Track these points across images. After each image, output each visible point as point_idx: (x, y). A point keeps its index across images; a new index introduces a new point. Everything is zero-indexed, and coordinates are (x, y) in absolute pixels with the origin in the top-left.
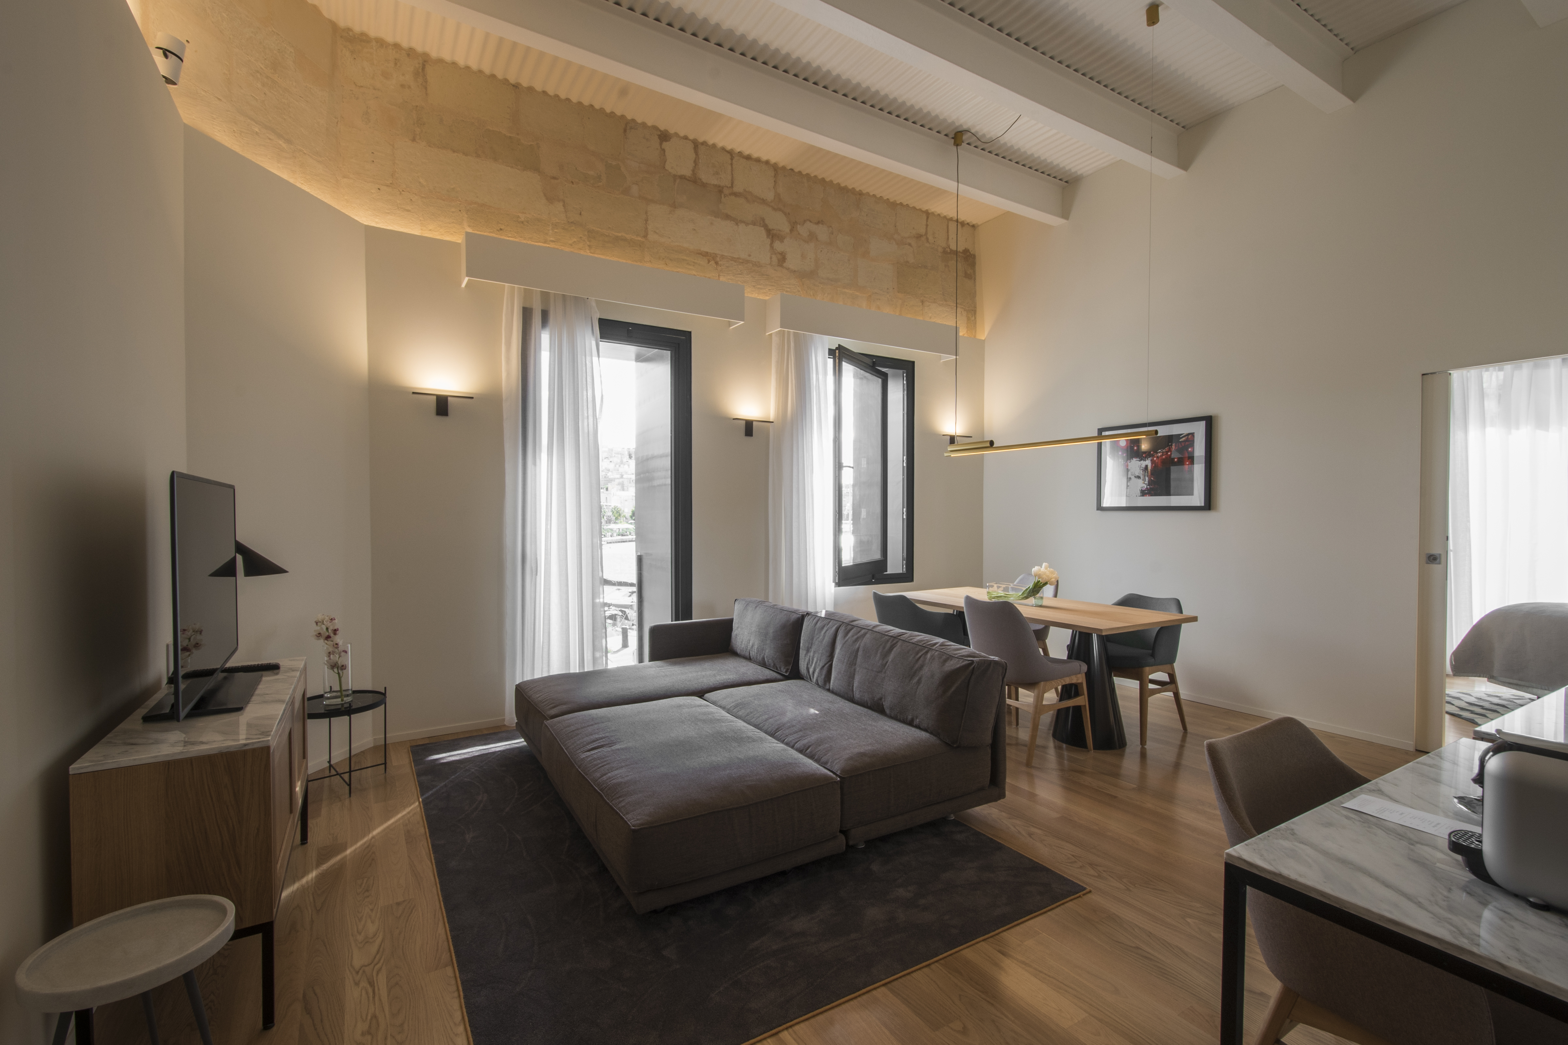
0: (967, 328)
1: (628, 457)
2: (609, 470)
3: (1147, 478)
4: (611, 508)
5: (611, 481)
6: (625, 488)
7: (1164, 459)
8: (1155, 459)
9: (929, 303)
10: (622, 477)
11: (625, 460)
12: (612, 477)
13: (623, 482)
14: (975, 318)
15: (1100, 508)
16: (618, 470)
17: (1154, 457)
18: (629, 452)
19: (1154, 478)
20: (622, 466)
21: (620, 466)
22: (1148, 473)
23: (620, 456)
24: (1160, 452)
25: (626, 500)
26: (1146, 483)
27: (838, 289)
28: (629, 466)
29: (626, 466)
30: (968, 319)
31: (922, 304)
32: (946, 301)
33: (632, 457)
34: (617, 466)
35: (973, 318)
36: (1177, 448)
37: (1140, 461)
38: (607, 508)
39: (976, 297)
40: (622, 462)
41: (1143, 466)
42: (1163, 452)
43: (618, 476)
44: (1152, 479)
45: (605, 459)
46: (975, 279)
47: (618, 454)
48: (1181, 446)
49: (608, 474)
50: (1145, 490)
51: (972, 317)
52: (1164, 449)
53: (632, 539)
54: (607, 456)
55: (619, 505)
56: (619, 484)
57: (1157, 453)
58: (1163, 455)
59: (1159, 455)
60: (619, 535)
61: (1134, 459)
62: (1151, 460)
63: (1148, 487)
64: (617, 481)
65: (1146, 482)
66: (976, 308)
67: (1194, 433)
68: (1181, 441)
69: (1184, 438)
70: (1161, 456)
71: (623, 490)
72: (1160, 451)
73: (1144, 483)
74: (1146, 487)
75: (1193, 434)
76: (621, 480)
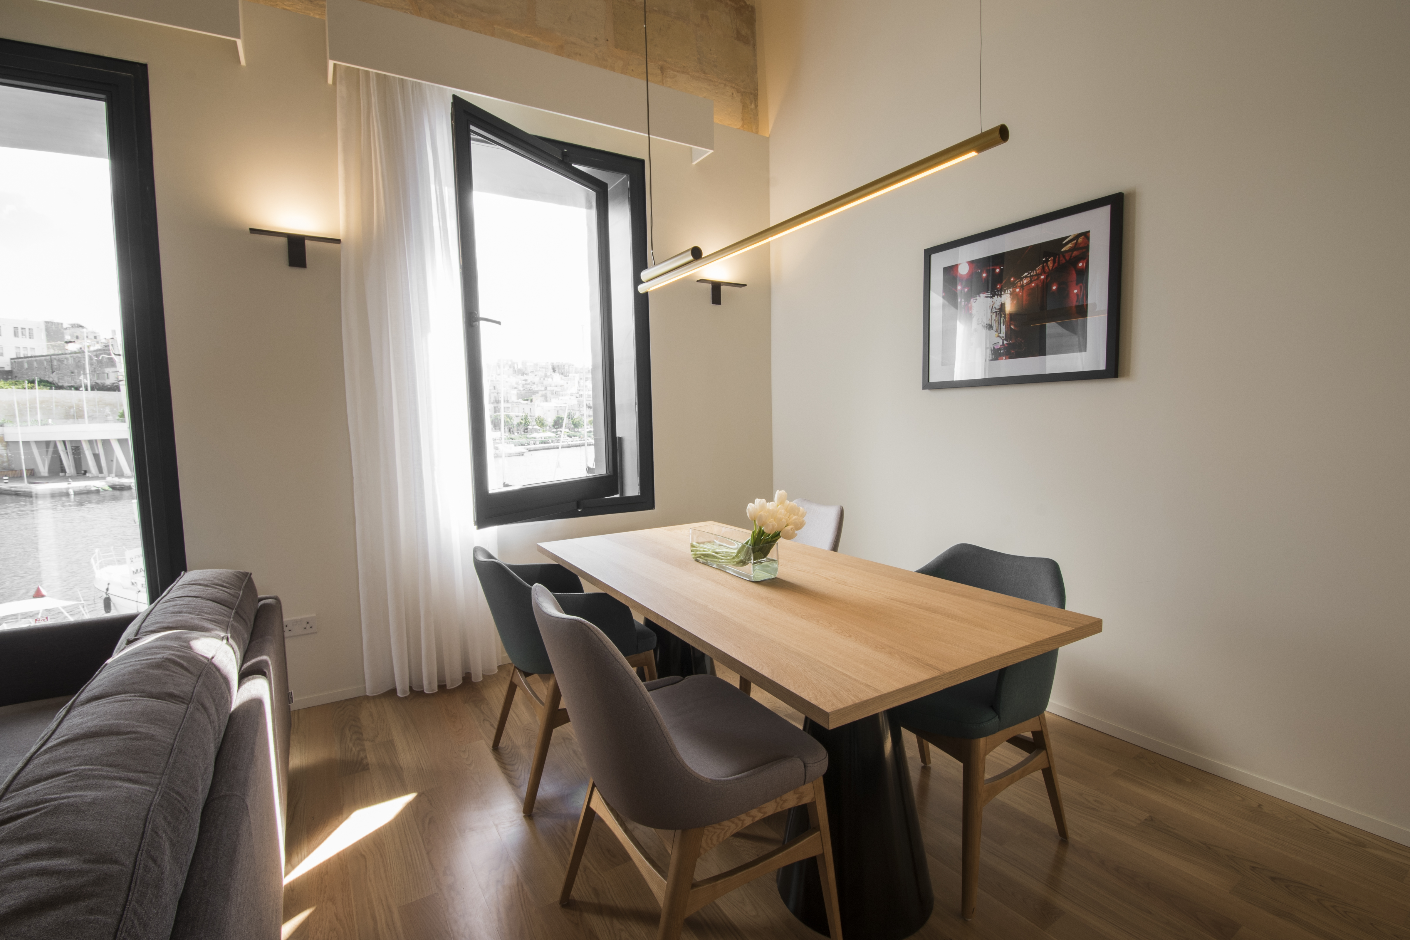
0: (743, 120)
1: (552, 370)
2: (534, 383)
3: (1003, 327)
4: (534, 418)
5: (535, 393)
6: (548, 399)
7: (1033, 289)
8: (1018, 290)
9: (675, 73)
10: (546, 389)
11: (549, 374)
12: (537, 389)
13: (546, 394)
14: (756, 106)
15: (928, 385)
16: (543, 383)
17: (1016, 287)
18: (553, 366)
19: (1015, 326)
20: (546, 379)
21: (544, 379)
22: (1005, 317)
23: (544, 370)
24: (1026, 277)
25: (549, 411)
26: (1001, 335)
27: (495, 26)
28: (552, 379)
29: (550, 380)
30: (744, 106)
31: (662, 72)
32: (704, 73)
33: (556, 371)
34: (542, 379)
35: (753, 106)
36: (1056, 264)
37: (991, 297)
38: (531, 418)
39: (756, 72)
40: (546, 376)
41: (997, 306)
42: (1031, 277)
43: (543, 389)
44: (1012, 327)
45: (531, 373)
46: (754, 45)
47: (543, 368)
48: (1064, 261)
49: (532, 387)
50: (1000, 349)
51: (751, 103)
52: (1033, 269)
53: (554, 446)
54: (532, 370)
55: (542, 416)
56: (542, 396)
57: (1021, 279)
58: (1031, 282)
59: (1025, 282)
60: (542, 443)
61: (982, 295)
62: (1011, 294)
63: (1005, 342)
64: (540, 393)
65: (1003, 335)
66: (757, 90)
67: (1089, 232)
68: (1066, 252)
69: (1070, 245)
70: (1028, 284)
71: (547, 401)
72: (1026, 274)
73: (999, 336)
74: (1001, 343)
75: (1086, 235)
76: (544, 392)
